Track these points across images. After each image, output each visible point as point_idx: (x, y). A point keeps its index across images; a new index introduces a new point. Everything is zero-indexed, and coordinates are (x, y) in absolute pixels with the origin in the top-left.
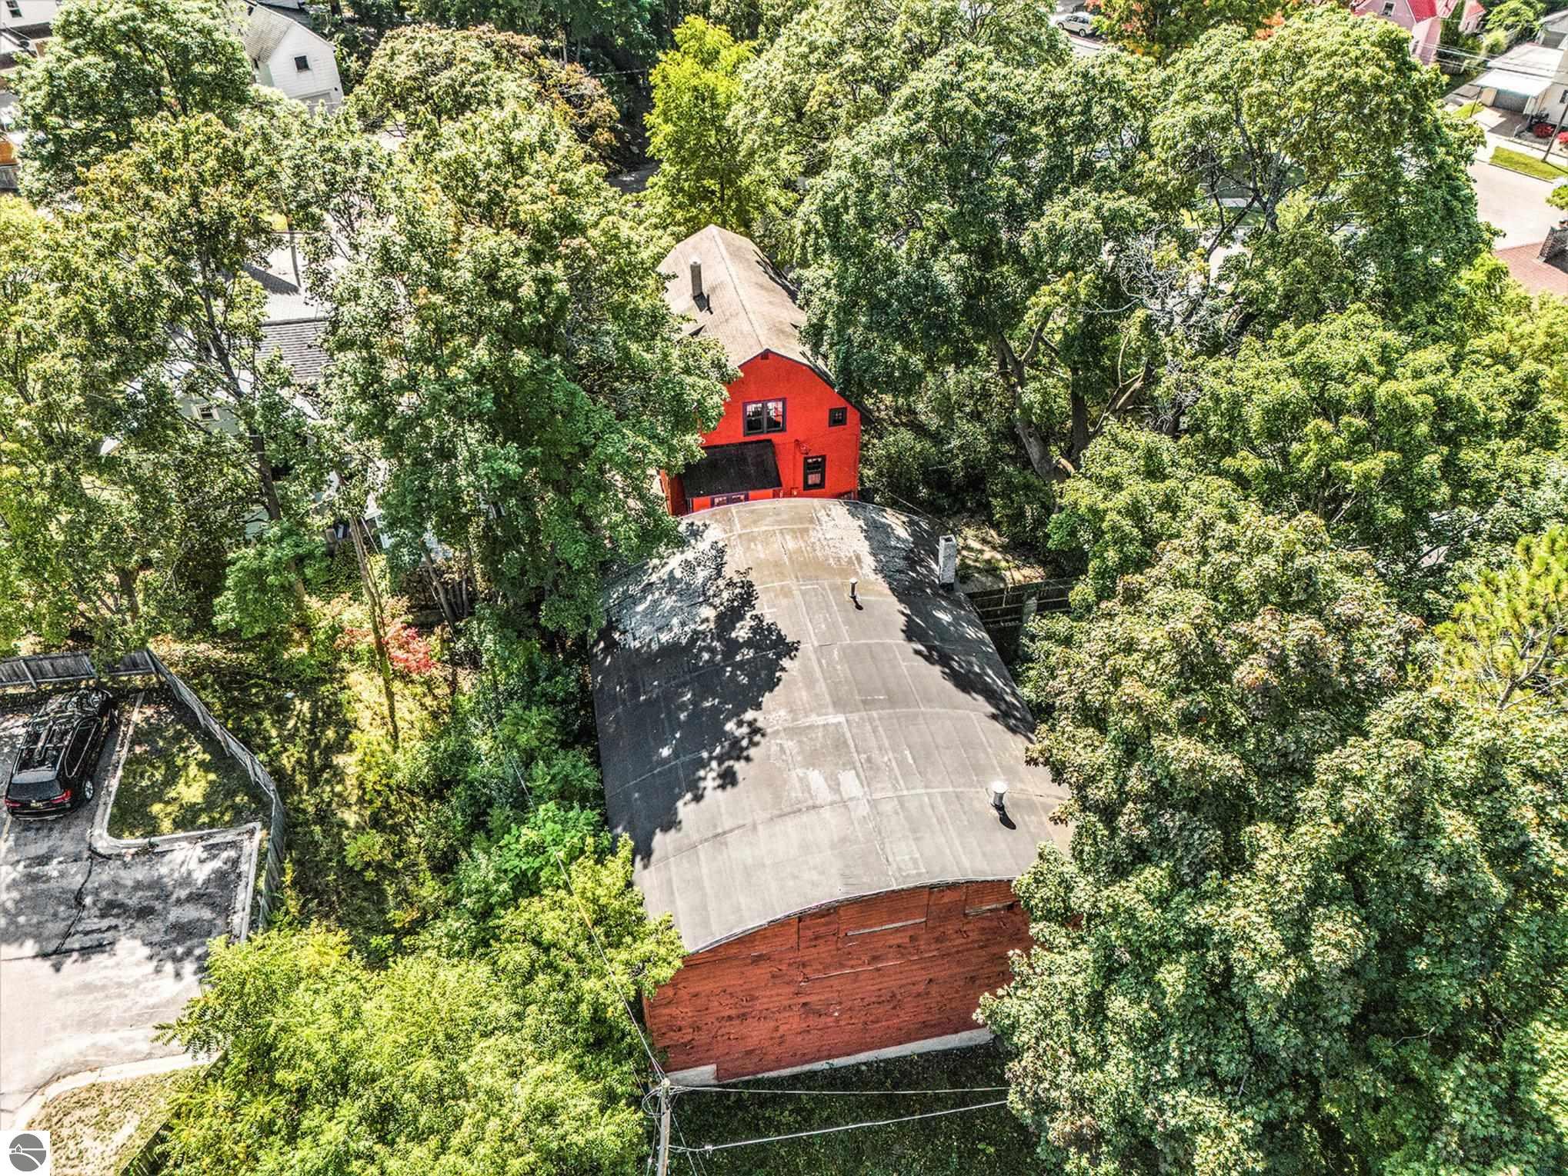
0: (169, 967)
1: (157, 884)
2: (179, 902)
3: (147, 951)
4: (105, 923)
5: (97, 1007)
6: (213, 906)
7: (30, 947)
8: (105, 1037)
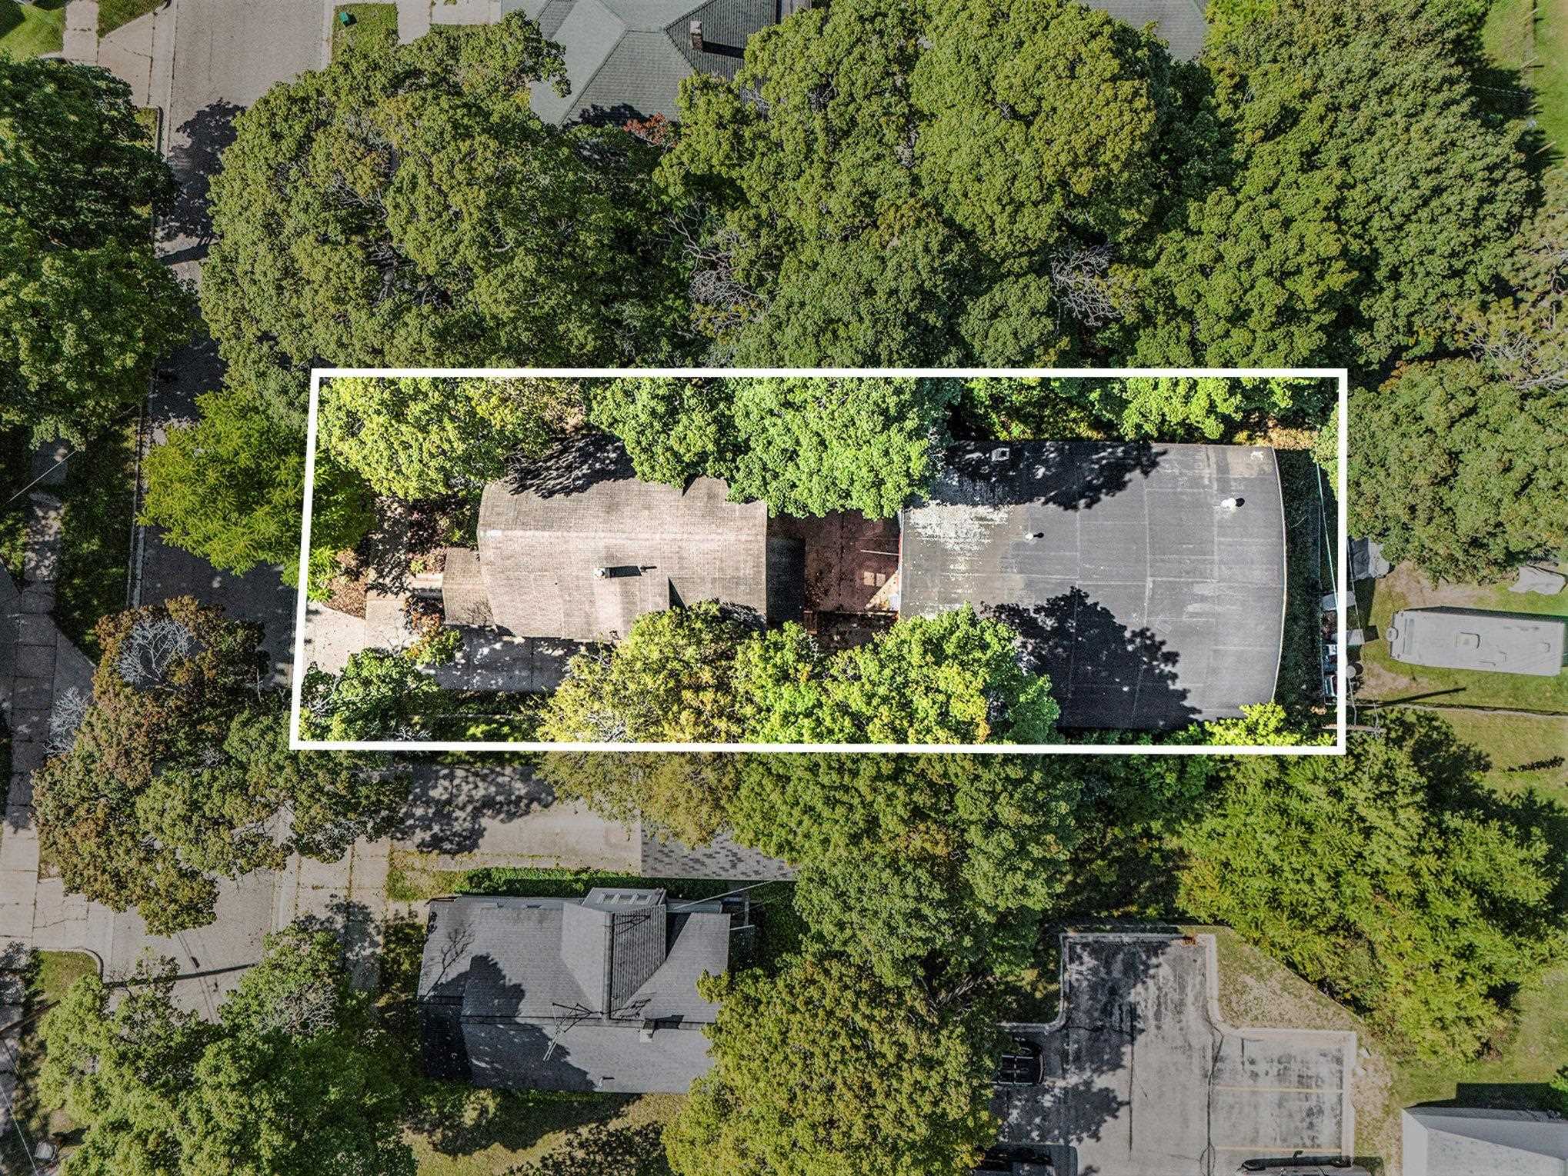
0: (1152, 972)
1: (1093, 988)
2: (1109, 973)
3: (1139, 986)
4: (1116, 1012)
5: (1171, 1006)
6: (1115, 954)
7: (1126, 1049)
8: (1190, 999)
